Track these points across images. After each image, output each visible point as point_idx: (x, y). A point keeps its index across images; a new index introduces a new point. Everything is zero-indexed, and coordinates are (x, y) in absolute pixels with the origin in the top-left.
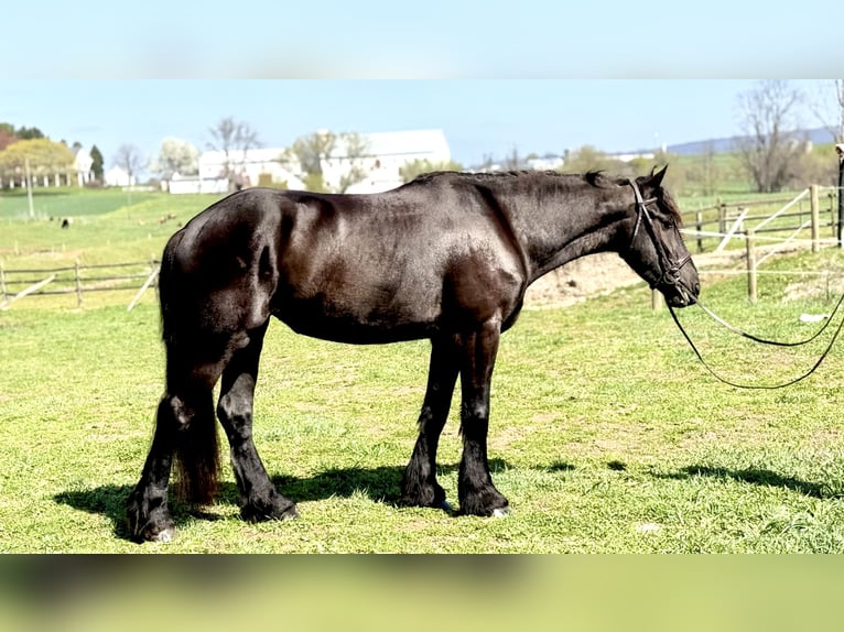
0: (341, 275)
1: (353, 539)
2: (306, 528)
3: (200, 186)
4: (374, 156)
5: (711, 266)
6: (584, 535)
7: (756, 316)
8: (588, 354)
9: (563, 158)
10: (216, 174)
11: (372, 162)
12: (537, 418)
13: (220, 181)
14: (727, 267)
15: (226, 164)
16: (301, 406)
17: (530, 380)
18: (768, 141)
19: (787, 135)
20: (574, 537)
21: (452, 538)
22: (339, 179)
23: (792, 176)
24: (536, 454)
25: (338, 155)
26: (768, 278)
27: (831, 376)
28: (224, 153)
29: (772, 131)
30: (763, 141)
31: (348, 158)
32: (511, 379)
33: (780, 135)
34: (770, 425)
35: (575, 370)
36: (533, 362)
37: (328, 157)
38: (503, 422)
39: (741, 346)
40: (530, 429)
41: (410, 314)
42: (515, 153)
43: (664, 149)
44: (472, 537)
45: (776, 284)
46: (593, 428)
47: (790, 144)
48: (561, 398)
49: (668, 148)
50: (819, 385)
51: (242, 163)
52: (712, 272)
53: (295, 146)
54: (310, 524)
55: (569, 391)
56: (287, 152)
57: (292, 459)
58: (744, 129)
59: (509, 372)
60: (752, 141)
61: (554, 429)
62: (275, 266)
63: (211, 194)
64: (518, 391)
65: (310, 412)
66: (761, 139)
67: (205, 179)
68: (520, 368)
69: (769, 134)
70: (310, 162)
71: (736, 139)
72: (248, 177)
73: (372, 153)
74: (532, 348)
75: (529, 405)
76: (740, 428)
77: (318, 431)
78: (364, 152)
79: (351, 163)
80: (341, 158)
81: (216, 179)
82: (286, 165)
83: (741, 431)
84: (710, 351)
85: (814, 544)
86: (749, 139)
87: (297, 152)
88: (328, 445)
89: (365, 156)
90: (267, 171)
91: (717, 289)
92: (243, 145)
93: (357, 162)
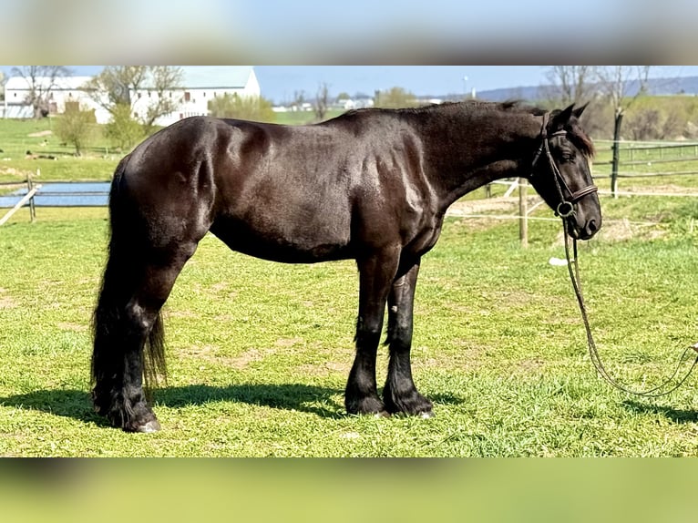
0: (269, 191)
1: (84, 439)
2: (45, 430)
3: (4, 111)
4: (183, 89)
5: (492, 211)
6: (292, 441)
7: (511, 259)
8: (344, 287)
9: (373, 99)
10: (20, 98)
11: (181, 94)
12: (280, 342)
13: (26, 108)
14: (506, 212)
15: (32, 90)
16: (62, 326)
17: (283, 309)
18: (573, 91)
19: (592, 87)
20: (283, 442)
21: (174, 441)
22: (146, 110)
23: (595, 127)
24: (270, 373)
25: (147, 86)
26: (542, 225)
27: (558, 315)
28: (30, 79)
29: (577, 82)
30: (569, 93)
31: (156, 89)
32: (266, 307)
33: (584, 87)
34: (487, 355)
35: (328, 301)
36: (292, 293)
37: (136, 88)
38: (248, 345)
39: (487, 285)
40: (271, 351)
41: (328, 234)
42: (326, 92)
43: (474, 95)
44: (192, 440)
45: (549, 231)
46: (328, 352)
47: (596, 95)
48: (308, 326)
49: (477, 94)
50: (545, 322)
51: (49, 89)
52: (492, 216)
53: (103, 74)
54: (48, 426)
55: (317, 319)
56: (94, 81)
57: (44, 372)
58: (550, 79)
59: (267, 301)
60: (558, 91)
61: (293, 351)
62: (212, 179)
63: (17, 119)
64: (270, 318)
65: (70, 331)
66: (567, 89)
67: (9, 105)
68: (278, 298)
69: (575, 84)
70: (118, 92)
71: (542, 88)
72: (55, 104)
73: (181, 84)
74: (295, 280)
75: (277, 331)
76: (458, 356)
77: (74, 348)
78: (173, 84)
79: (160, 95)
80: (149, 90)
81: (22, 105)
82: (93, 94)
83: (459, 359)
84: (457, 288)
85: (484, 451)
86: (554, 89)
87: (106, 82)
88: (80, 360)
89: (174, 89)
90: (74, 99)
91: (494, 233)
92: (50, 72)
93: (166, 94)
